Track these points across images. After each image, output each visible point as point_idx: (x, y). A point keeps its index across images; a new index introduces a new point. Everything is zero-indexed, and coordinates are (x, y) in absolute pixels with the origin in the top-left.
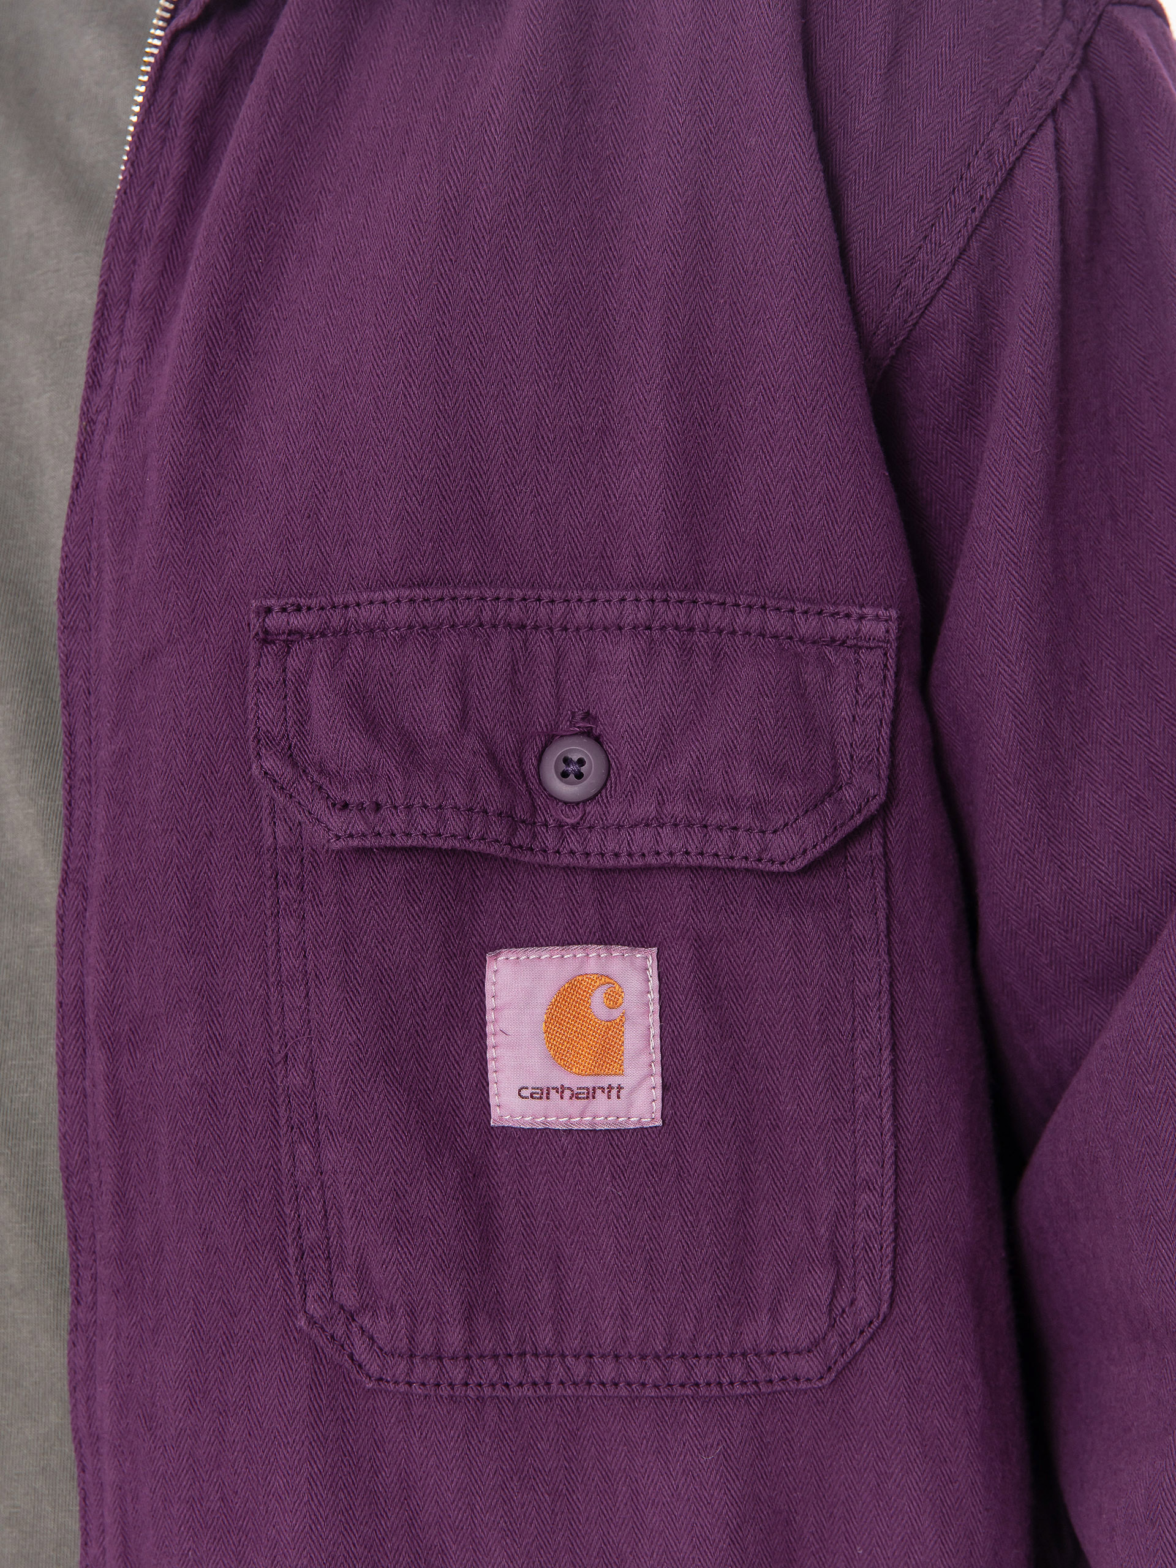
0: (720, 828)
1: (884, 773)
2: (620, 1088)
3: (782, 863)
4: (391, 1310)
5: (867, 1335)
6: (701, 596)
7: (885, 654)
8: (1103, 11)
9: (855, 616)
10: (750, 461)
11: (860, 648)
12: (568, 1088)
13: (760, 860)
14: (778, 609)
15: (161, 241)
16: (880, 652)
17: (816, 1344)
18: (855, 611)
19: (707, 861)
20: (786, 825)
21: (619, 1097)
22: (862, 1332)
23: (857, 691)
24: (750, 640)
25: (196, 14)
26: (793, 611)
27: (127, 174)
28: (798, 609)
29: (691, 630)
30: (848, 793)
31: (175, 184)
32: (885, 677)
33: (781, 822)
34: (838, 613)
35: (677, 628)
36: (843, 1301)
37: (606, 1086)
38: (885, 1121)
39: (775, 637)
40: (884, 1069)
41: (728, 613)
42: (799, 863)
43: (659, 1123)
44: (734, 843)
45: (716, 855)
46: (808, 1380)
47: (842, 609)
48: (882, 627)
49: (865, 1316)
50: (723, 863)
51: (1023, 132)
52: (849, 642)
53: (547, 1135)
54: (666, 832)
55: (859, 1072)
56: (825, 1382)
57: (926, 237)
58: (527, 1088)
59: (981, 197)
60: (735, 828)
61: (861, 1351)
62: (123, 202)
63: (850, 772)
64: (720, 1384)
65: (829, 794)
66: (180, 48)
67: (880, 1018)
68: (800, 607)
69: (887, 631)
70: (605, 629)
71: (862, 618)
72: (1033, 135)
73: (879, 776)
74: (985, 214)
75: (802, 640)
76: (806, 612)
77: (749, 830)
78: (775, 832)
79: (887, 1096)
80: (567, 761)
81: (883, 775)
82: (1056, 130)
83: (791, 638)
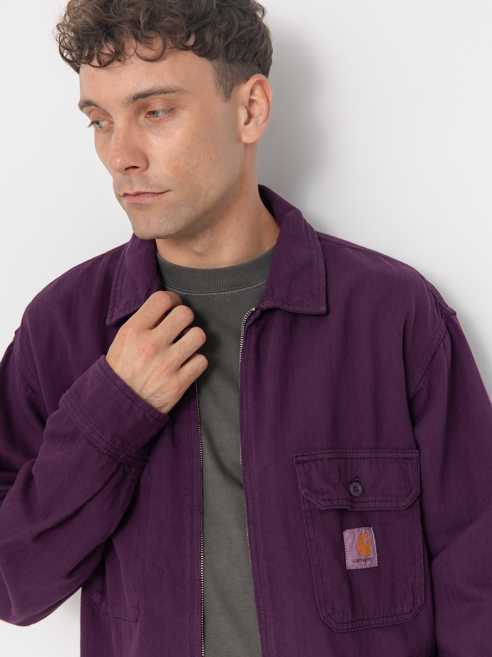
0: (388, 501)
1: (419, 486)
2: (371, 558)
3: (402, 508)
4: (339, 613)
5: (420, 609)
6: (379, 451)
7: (417, 460)
8: (448, 317)
9: (410, 452)
10: (386, 421)
11: (412, 459)
12: (362, 559)
13: (397, 508)
14: (395, 452)
15: (253, 373)
16: (416, 460)
17: (410, 612)
18: (410, 451)
19: (387, 509)
20: (402, 500)
21: (371, 560)
22: (419, 608)
23: (413, 469)
24: (390, 459)
25: (252, 322)
26: (398, 452)
27: (242, 359)
28: (399, 452)
29: (378, 458)
30: (413, 491)
31: (254, 360)
32: (418, 465)
33: (401, 499)
34: (407, 452)
35: (375, 458)
36: (415, 602)
37: (368, 558)
38: (422, 562)
39: (395, 458)
40: (421, 551)
41: (385, 453)
42: (405, 508)
43: (377, 565)
44: (392, 505)
45: (388, 507)
46: (409, 619)
47: (408, 451)
48: (416, 454)
49: (420, 605)
50: (389, 509)
51: (436, 346)
52: (410, 458)
53: (357, 570)
54: (377, 503)
55: (416, 552)
56: (413, 620)
57: (418, 369)
58: (355, 560)
59: (429, 360)
60: (391, 501)
61: (419, 612)
62: (242, 366)
63: (413, 487)
64: (393, 622)
65: (410, 492)
66: (249, 330)
67: (420, 540)
68: (399, 451)
69: (417, 455)
70: (361, 458)
71: (412, 452)
72: (438, 347)
73: (418, 487)
74: (429, 364)
75: (400, 458)
76: (400, 452)
77: (395, 502)
78: (400, 501)
79: (422, 557)
80: (355, 488)
81: (419, 487)
82: (443, 344)
83: (398, 458)
